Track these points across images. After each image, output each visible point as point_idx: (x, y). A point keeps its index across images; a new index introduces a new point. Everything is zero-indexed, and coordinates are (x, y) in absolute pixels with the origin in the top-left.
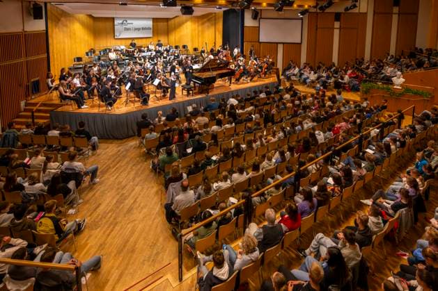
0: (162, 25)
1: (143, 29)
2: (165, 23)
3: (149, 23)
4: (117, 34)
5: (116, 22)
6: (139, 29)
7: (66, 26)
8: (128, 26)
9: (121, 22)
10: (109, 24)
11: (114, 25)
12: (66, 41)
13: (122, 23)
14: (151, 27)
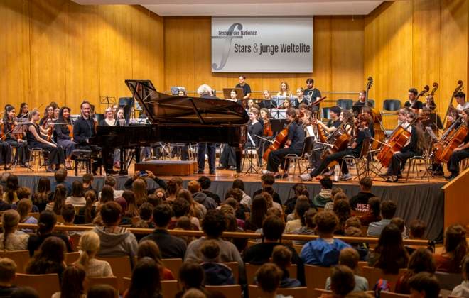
0: (345, 38)
1: (285, 48)
2: (357, 34)
3: (303, 33)
4: (216, 60)
5: (216, 29)
6: (271, 49)
7: (72, 32)
8: (246, 40)
9: (226, 28)
10: (198, 34)
11: (211, 38)
12: (71, 66)
13: (230, 33)
14: (310, 42)
